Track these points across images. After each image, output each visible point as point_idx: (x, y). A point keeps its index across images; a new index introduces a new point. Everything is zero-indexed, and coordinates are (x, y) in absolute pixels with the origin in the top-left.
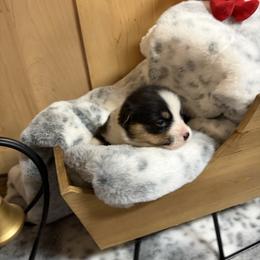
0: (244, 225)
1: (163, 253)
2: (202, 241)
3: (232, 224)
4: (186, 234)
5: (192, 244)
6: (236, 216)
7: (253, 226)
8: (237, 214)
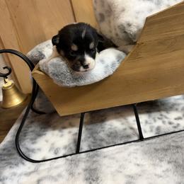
0: (164, 122)
1: (105, 132)
2: (132, 128)
3: (155, 121)
4: (122, 124)
5: (125, 129)
6: (160, 117)
7: (170, 123)
8: (161, 115)
